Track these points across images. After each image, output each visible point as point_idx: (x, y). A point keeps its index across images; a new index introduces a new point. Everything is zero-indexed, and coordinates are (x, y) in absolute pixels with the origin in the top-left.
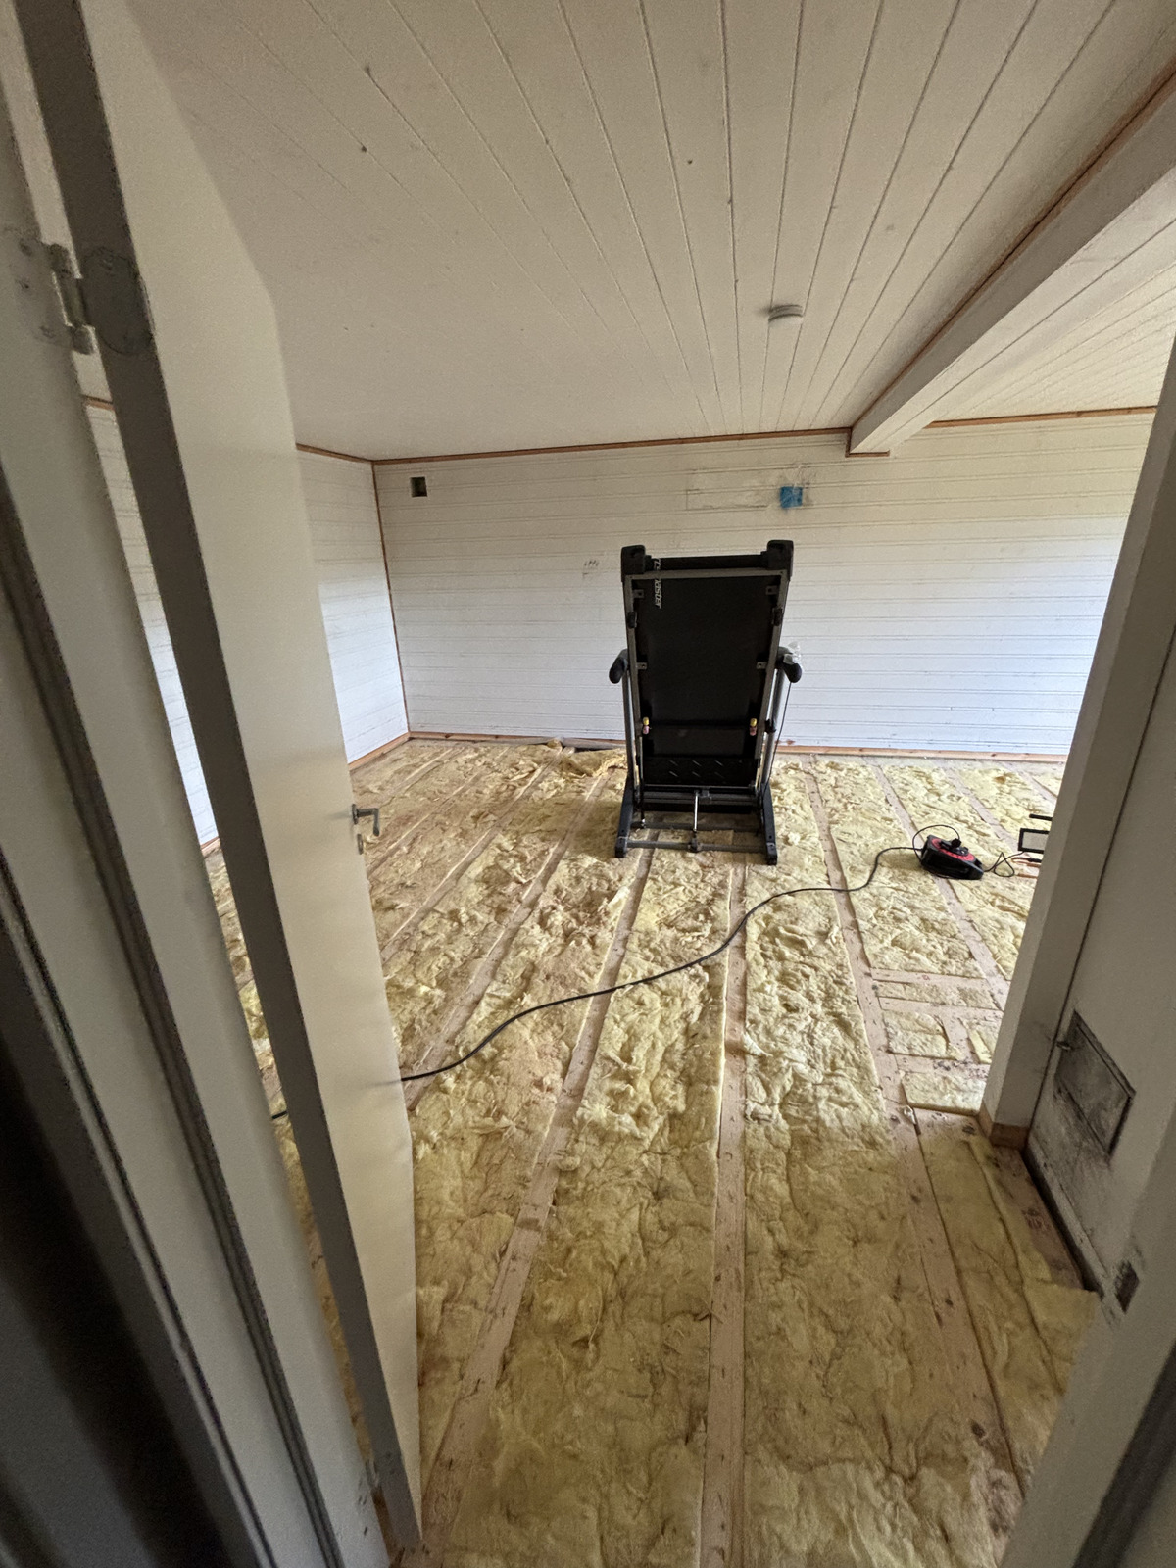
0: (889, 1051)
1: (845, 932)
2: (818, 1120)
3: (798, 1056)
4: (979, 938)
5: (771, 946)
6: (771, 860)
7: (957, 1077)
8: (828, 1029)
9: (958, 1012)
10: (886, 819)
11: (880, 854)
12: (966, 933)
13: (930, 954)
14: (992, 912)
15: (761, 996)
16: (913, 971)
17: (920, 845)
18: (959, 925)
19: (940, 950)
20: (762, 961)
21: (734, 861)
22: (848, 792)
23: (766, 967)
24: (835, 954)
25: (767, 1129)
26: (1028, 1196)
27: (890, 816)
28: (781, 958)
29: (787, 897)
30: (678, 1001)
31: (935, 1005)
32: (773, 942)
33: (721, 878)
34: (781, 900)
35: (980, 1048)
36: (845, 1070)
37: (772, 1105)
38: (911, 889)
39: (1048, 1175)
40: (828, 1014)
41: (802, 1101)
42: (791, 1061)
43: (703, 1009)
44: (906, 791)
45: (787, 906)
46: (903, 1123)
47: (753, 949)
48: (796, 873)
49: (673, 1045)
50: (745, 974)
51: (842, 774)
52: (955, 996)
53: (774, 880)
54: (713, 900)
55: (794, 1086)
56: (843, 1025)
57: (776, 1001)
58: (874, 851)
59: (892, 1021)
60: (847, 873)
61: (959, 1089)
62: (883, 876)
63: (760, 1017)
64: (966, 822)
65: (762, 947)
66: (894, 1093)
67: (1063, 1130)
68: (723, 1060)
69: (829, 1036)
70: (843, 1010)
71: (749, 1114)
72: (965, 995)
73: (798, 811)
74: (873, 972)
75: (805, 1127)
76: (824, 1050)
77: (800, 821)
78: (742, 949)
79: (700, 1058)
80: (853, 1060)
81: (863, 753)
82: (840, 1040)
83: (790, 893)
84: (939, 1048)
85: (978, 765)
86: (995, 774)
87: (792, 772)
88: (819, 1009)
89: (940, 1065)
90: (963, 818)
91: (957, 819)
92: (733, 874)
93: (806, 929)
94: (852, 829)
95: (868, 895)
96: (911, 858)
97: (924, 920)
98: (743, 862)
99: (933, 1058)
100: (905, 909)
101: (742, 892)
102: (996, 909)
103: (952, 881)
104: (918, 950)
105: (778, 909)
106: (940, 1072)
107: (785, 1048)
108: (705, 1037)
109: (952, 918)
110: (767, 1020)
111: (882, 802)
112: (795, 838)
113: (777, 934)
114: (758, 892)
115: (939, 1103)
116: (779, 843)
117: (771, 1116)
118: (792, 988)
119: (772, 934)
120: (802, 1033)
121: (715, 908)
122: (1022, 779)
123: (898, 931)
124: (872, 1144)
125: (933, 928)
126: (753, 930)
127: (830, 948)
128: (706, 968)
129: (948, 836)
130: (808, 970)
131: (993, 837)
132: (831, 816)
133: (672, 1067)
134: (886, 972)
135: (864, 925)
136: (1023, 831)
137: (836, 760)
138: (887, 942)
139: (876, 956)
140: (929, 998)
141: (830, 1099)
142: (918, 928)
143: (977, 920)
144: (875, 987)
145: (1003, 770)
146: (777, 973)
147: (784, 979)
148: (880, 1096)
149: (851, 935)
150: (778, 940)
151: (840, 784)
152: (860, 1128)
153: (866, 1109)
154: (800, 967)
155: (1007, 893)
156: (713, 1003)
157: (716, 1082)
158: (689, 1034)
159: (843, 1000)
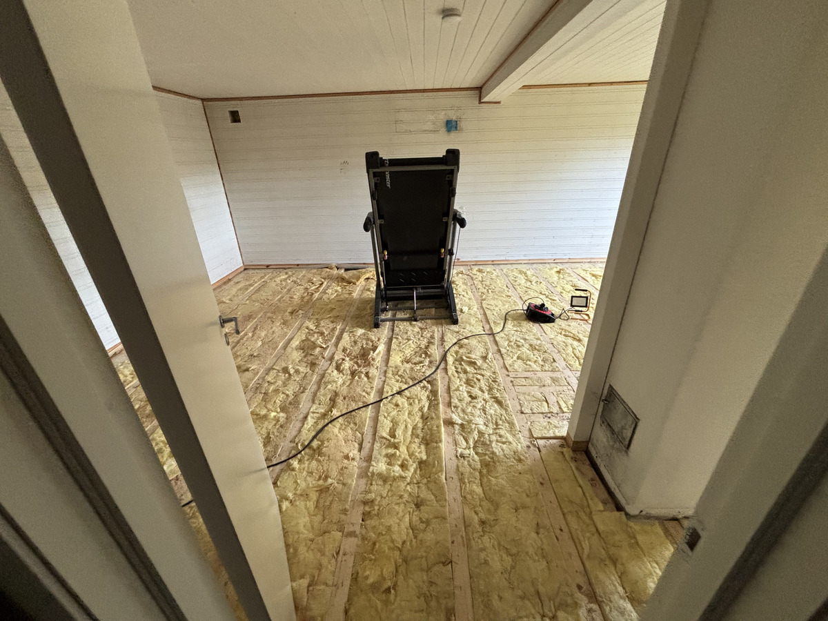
0: (522, 413)
1: (494, 355)
2: (493, 453)
3: (480, 421)
4: (557, 351)
5: (460, 366)
6: (455, 322)
7: (554, 421)
8: (492, 405)
9: (551, 389)
10: (508, 296)
11: (507, 314)
12: (550, 349)
13: (535, 362)
14: (561, 338)
15: (457, 393)
16: (529, 371)
17: (525, 308)
18: (548, 346)
19: (540, 359)
20: (456, 375)
21: (437, 324)
22: (488, 283)
23: (458, 377)
24: (491, 367)
25: (469, 461)
26: (591, 473)
27: (509, 294)
28: (465, 372)
29: (466, 341)
30: (417, 401)
31: (540, 387)
32: (461, 364)
33: (431, 334)
34: (462, 342)
35: (563, 405)
36: (502, 425)
37: (470, 448)
38: (523, 330)
39: (598, 461)
40: (491, 398)
41: (484, 444)
42: (476, 424)
43: (430, 404)
44: (516, 281)
45: (466, 345)
46: (532, 448)
47: (451, 369)
48: (468, 327)
49: (416, 425)
50: (449, 382)
51: (484, 274)
52: (549, 381)
53: (458, 332)
54: (428, 346)
55: (479, 437)
56: (499, 403)
57: (465, 394)
58: (504, 313)
59: (521, 397)
60: (492, 325)
61: (556, 427)
62: (509, 325)
63: (459, 404)
64: (545, 294)
65: (455, 367)
66: (527, 434)
67: (605, 440)
68: (443, 429)
69: (493, 409)
70: (498, 395)
71: (458, 455)
72: (554, 380)
73: (466, 295)
74: (510, 374)
75: (487, 457)
76: (491, 416)
77: (467, 300)
78: (446, 370)
79: (431, 430)
80: (506, 420)
81: (493, 263)
82: (499, 411)
83: (466, 338)
84: (545, 408)
85: (547, 265)
86: (555, 270)
87: (460, 275)
88: (486, 396)
89: (546, 416)
90: (543, 293)
91: (541, 293)
92: (437, 331)
93: (476, 356)
94: (492, 302)
95: (503, 335)
96: (521, 314)
97: (531, 345)
98: (442, 324)
99: (543, 413)
100: (521, 341)
101: (442, 340)
102: (563, 336)
103: (542, 324)
104: (530, 361)
105: (461, 347)
106: (546, 419)
107: (473, 418)
108: (432, 418)
109: (543, 342)
110: (462, 405)
111: (505, 287)
112: (465, 309)
113: (463, 360)
114: (451, 339)
115: (548, 435)
116: (458, 313)
117: (470, 455)
118: (472, 387)
119: (459, 360)
120: (480, 409)
121: (430, 350)
122: (568, 271)
123: (519, 352)
124: (520, 460)
125: (535, 349)
126: (450, 359)
127: (488, 364)
128: (428, 382)
129: (539, 302)
130: (479, 377)
131: (558, 301)
132: (482, 297)
133: (417, 437)
134: (516, 373)
135: (503, 351)
136: (572, 297)
137: (481, 267)
138: (515, 358)
139: (510, 365)
140: (537, 384)
141: (497, 441)
142: (528, 349)
143: (555, 343)
144: (512, 382)
145: (559, 267)
146: (464, 380)
147: (468, 382)
148: (520, 436)
149: (498, 356)
150: (463, 363)
151: (484, 279)
152: (513, 453)
153: (514, 443)
154: (475, 375)
155: (567, 328)
156: (434, 400)
157: (441, 441)
158: (425, 418)
159: (498, 389)
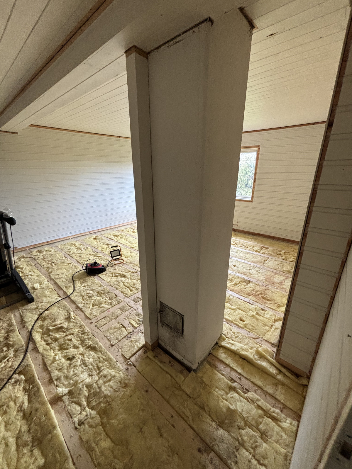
0: (112, 345)
1: (75, 312)
2: (106, 396)
3: (85, 377)
4: (115, 289)
5: (49, 338)
6: (31, 300)
7: (134, 338)
8: (89, 355)
9: (123, 316)
10: (69, 264)
11: (73, 277)
12: (111, 289)
13: (105, 302)
14: (114, 279)
15: (55, 364)
16: (104, 312)
17: (84, 268)
18: (108, 288)
19: (107, 299)
20: (48, 347)
21: (12, 310)
22: (50, 259)
23: (51, 349)
24: (76, 323)
25: (88, 423)
26: (166, 358)
27: (69, 262)
28: (56, 340)
29: (46, 312)
30: (12, 404)
31: (116, 319)
32: (49, 335)
33: (8, 322)
34: (44, 315)
35: (134, 323)
36: (103, 366)
37: (85, 408)
38: (89, 284)
39: (168, 348)
40: (85, 349)
41: (96, 394)
42: (82, 382)
43: (29, 395)
44: (70, 252)
45: (48, 316)
46: (130, 368)
47: (41, 345)
48: (45, 300)
49: (20, 431)
50: (43, 359)
51: (44, 253)
52: (119, 312)
53: (37, 308)
54: (8, 336)
55: (89, 391)
56: (93, 348)
57: (63, 360)
58: (70, 276)
59: (107, 334)
60: (65, 289)
61: (136, 341)
62: (78, 284)
63: (60, 374)
64: (93, 255)
65: (45, 341)
66: (121, 359)
67: (168, 334)
68: (52, 412)
69: (91, 358)
70: (90, 343)
71: (77, 425)
72: (121, 309)
73: (33, 274)
74: (92, 321)
75: (102, 405)
76: (92, 365)
77: (36, 278)
78: (36, 349)
79: (39, 424)
80: (104, 359)
81: (48, 243)
82: (96, 356)
83: (47, 310)
84: (125, 333)
85: (87, 236)
86: (93, 238)
87: (22, 259)
88: (82, 349)
89: (128, 338)
90: (92, 254)
91: (90, 255)
92: (13, 317)
93: (60, 321)
94: (58, 272)
95: (76, 294)
96: (83, 273)
97: (98, 292)
98: (17, 308)
99: (125, 337)
100: (91, 292)
101: (23, 322)
102: (114, 277)
103: (99, 275)
104: (102, 304)
105: (44, 319)
106: (129, 340)
107: (77, 378)
108: (37, 410)
109: (105, 287)
110: (64, 373)
111: (64, 258)
112: (37, 286)
113: (50, 330)
114: (30, 317)
115: (135, 351)
116: (31, 291)
117: (87, 415)
118: (67, 349)
119: (46, 332)
120: (80, 365)
121: (11, 339)
122: (100, 237)
123: (92, 301)
124: (126, 385)
125: (102, 293)
126: (37, 337)
127: (73, 322)
128: (20, 373)
129: (91, 262)
130: (70, 337)
131: (102, 256)
132: (48, 271)
133: (26, 445)
134: (96, 318)
135: (80, 305)
136: (111, 252)
137: (39, 249)
138: (91, 307)
139: (90, 314)
140: (113, 318)
141: (105, 383)
142: (98, 296)
143: (112, 284)
144: (96, 326)
145: (94, 236)
146: (57, 348)
147: (62, 348)
148: (119, 365)
149: (78, 312)
150: (51, 333)
151: (45, 257)
152: (119, 383)
153: (118, 375)
154: (66, 338)
155: (115, 271)
156: (33, 387)
157: (54, 427)
158: (27, 416)
159: (88, 339)
